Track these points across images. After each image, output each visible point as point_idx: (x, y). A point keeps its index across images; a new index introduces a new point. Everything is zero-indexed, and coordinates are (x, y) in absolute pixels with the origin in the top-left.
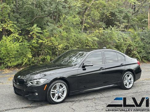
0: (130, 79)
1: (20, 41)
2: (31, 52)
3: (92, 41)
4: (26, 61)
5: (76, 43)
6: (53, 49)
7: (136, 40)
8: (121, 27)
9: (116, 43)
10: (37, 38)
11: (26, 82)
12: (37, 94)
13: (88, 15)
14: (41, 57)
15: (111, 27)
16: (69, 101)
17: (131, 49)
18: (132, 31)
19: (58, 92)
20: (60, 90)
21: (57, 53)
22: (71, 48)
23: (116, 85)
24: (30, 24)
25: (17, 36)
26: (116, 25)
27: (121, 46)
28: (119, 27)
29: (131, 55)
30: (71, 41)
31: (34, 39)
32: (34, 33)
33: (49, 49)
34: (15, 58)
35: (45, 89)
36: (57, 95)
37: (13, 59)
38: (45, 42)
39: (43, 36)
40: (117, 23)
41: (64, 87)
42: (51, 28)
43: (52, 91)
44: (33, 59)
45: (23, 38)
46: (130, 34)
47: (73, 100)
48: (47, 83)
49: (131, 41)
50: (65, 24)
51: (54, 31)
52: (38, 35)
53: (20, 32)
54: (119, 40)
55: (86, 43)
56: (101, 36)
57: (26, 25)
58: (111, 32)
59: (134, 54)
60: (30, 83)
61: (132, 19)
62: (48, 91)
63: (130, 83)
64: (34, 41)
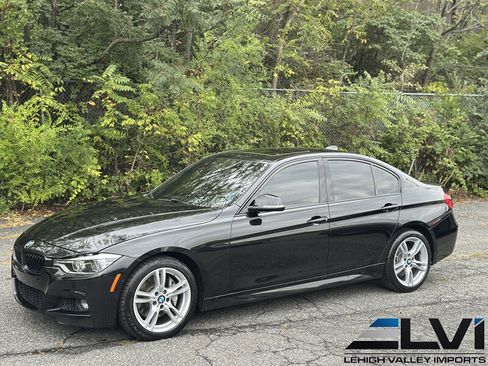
0: (417, 257)
1: (60, 121)
2: (99, 158)
3: (303, 123)
4: (79, 186)
5: (248, 130)
6: (173, 149)
7: (453, 122)
8: (402, 77)
9: (385, 130)
10: (117, 113)
11: (51, 264)
12: (86, 306)
13: (292, 35)
14: (131, 175)
15: (369, 76)
16: (201, 331)
17: (433, 152)
18: (440, 90)
19: (162, 299)
20: (169, 291)
21: (186, 161)
22: (232, 147)
23: (367, 277)
24: (95, 62)
25: (50, 102)
26: (387, 69)
27: (401, 142)
28: (395, 75)
29: (435, 172)
30: (232, 122)
31: (107, 114)
32: (106, 95)
33: (158, 149)
34: (43, 175)
35: (112, 290)
36: (155, 309)
37: (38, 181)
38: (144, 126)
39: (137, 106)
40: (389, 63)
41: (183, 281)
42: (163, 79)
43: (139, 297)
44: (105, 182)
45: (73, 112)
46: (435, 99)
47: (213, 326)
48: (123, 269)
49: (435, 125)
50: (212, 66)
51: (171, 87)
52: (121, 100)
53: (61, 89)
54: (394, 122)
55: (282, 129)
56: (334, 107)
57: (84, 66)
58: (367, 92)
59: (446, 169)
60: (63, 267)
61: (442, 50)
62: (125, 295)
63: (415, 271)
64: (107, 121)
